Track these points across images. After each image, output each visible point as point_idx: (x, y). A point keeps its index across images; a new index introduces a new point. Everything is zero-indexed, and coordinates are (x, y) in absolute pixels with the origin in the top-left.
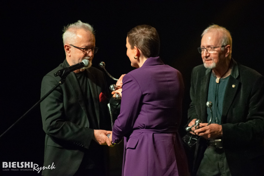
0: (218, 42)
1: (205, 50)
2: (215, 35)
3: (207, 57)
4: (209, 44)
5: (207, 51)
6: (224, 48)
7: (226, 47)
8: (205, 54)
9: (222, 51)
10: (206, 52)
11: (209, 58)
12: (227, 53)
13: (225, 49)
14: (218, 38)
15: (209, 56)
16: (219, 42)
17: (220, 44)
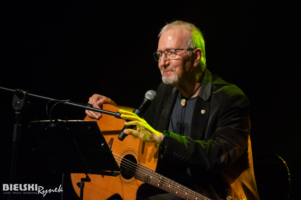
0: (182, 44)
1: (163, 55)
2: (177, 32)
3: (165, 66)
4: (168, 46)
5: (166, 56)
6: (191, 51)
7: (194, 51)
8: (163, 62)
9: (188, 57)
10: (164, 58)
11: (169, 68)
12: (196, 60)
13: (193, 54)
14: (181, 38)
15: (169, 65)
16: (184, 43)
17: (185, 46)
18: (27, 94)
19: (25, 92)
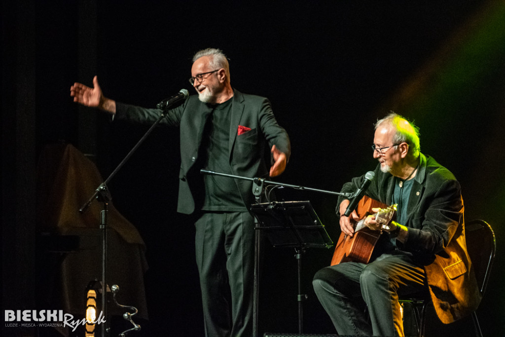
7: (400, 146)
12: (403, 153)
18: (264, 181)
19: (262, 180)
